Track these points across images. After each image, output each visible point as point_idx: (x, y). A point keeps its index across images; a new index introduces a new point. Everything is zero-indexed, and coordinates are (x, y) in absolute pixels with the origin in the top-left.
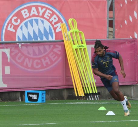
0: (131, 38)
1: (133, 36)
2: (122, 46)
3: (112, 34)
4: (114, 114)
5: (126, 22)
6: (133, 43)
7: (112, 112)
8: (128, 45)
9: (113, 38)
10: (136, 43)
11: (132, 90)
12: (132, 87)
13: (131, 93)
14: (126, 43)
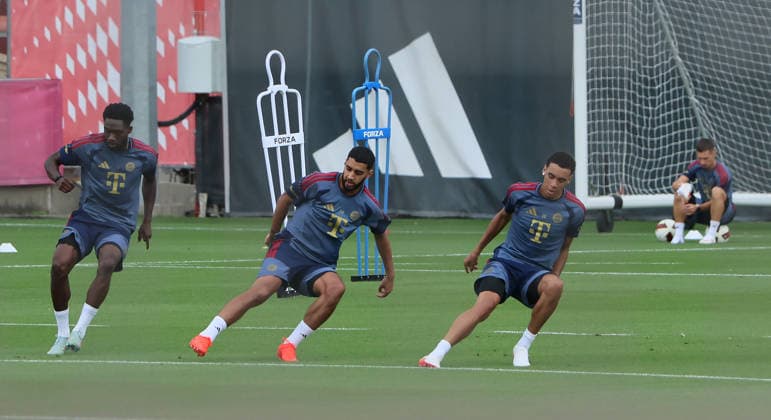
0: (48, 77)
1: (52, 73)
2: (26, 97)
3: (5, 68)
4: (14, 250)
5: (36, 42)
6: (52, 90)
7: (10, 245)
8: (40, 94)
9: (8, 76)
10: (58, 88)
11: (49, 196)
12: (49, 190)
13: (45, 203)
14: (37, 88)
